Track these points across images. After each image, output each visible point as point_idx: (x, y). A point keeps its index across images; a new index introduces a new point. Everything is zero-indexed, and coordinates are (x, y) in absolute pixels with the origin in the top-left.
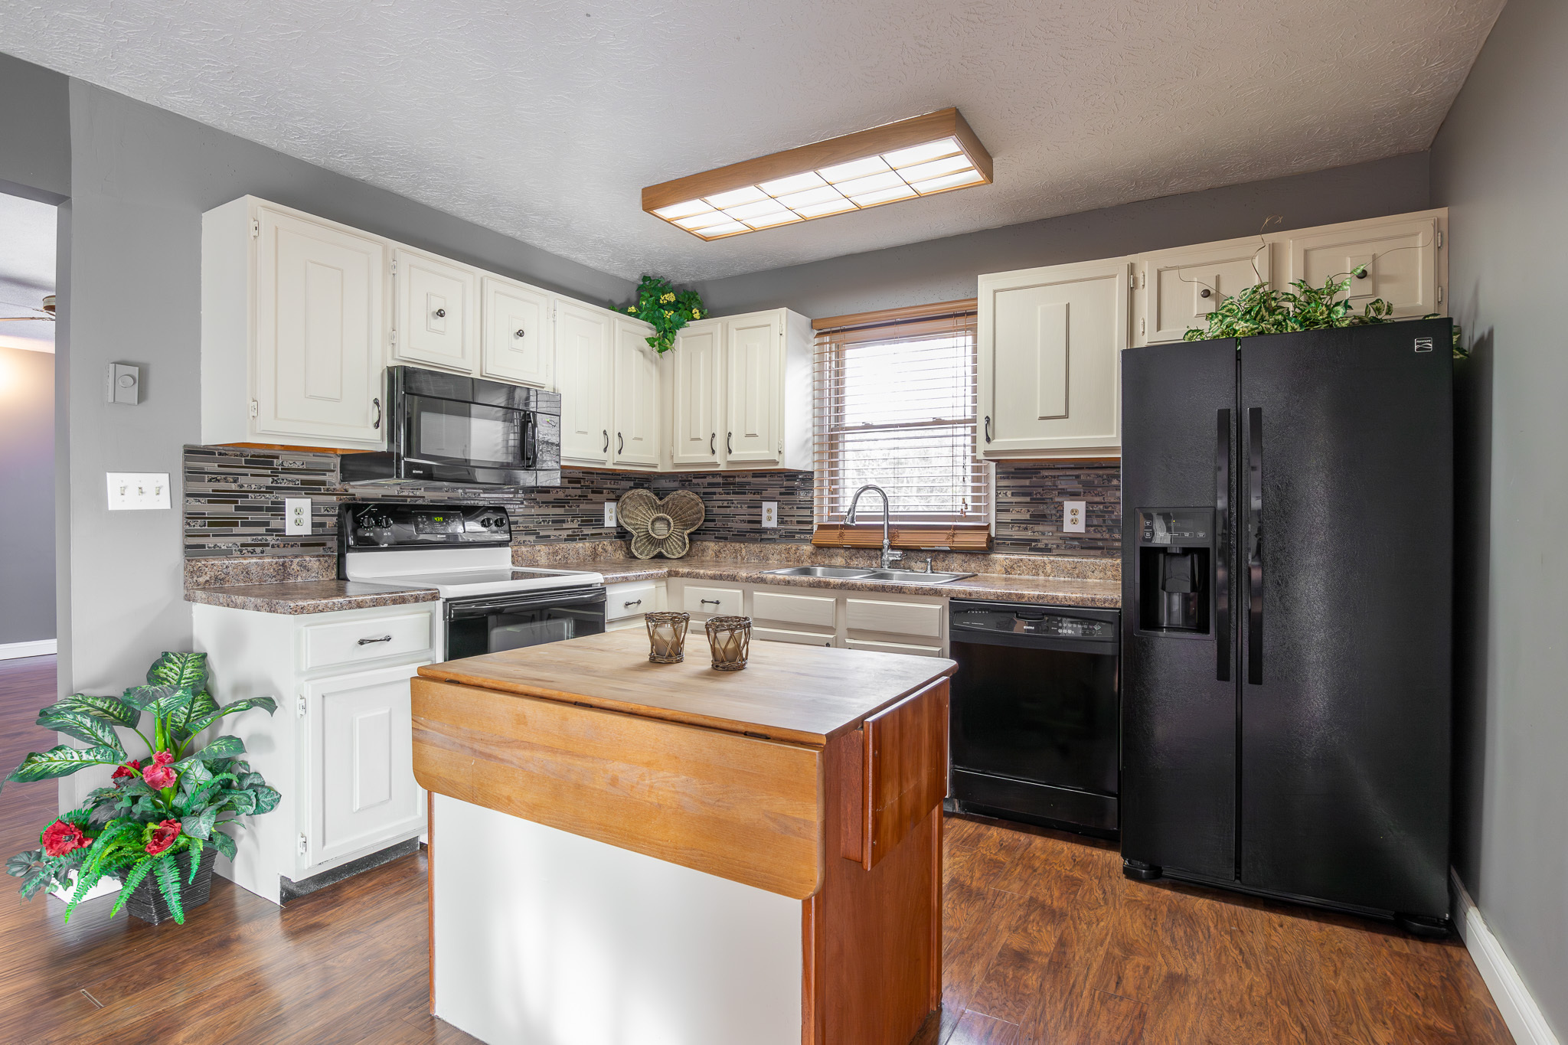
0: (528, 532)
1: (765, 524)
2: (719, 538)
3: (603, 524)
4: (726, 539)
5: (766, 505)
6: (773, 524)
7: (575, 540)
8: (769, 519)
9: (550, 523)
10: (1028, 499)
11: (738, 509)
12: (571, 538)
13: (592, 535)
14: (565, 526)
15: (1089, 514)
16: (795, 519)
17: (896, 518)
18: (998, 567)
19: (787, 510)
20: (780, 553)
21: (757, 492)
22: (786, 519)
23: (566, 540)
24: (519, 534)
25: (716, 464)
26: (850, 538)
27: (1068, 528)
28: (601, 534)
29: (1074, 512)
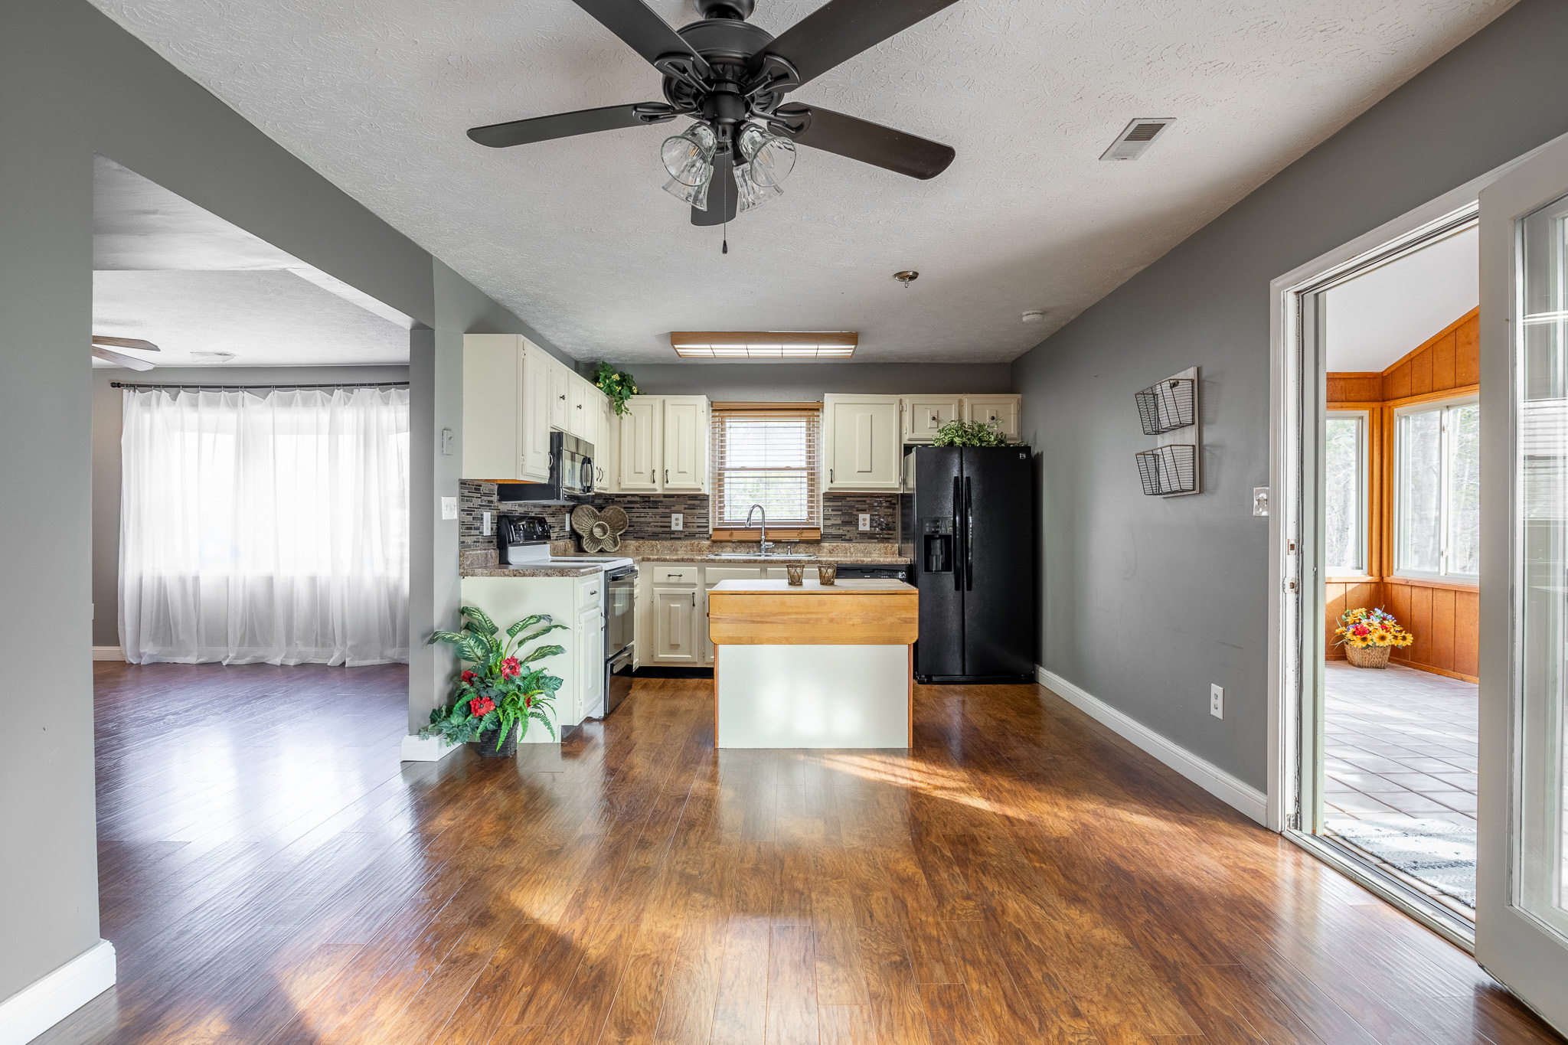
1: (674, 528)
2: (637, 538)
3: (565, 529)
4: (643, 538)
5: (674, 516)
6: (680, 528)
8: (677, 525)
10: (840, 513)
11: (650, 518)
13: (562, 536)
15: (871, 520)
16: (696, 525)
17: (769, 524)
18: (825, 550)
19: (690, 519)
20: (686, 547)
21: (667, 507)
22: (689, 524)
25: (655, 490)
26: (737, 536)
27: (861, 528)
28: (565, 535)
29: (864, 520)
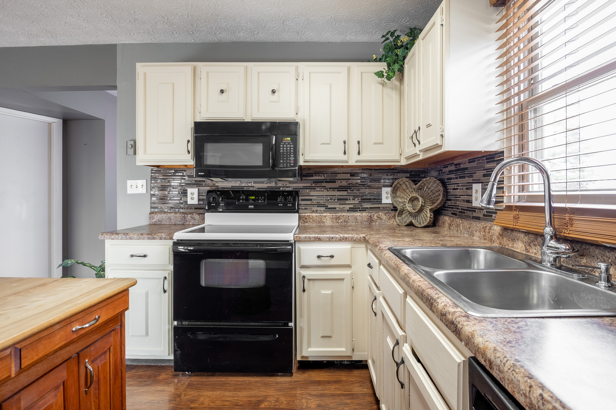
0: (319, 205)
2: (452, 214)
3: (381, 202)
5: (474, 187)
7: (357, 211)
8: (476, 199)
9: (336, 200)
11: (461, 191)
12: (352, 210)
13: (370, 208)
14: (347, 202)
21: (470, 175)
23: (348, 211)
24: (314, 206)
25: (418, 155)
28: (379, 208)
